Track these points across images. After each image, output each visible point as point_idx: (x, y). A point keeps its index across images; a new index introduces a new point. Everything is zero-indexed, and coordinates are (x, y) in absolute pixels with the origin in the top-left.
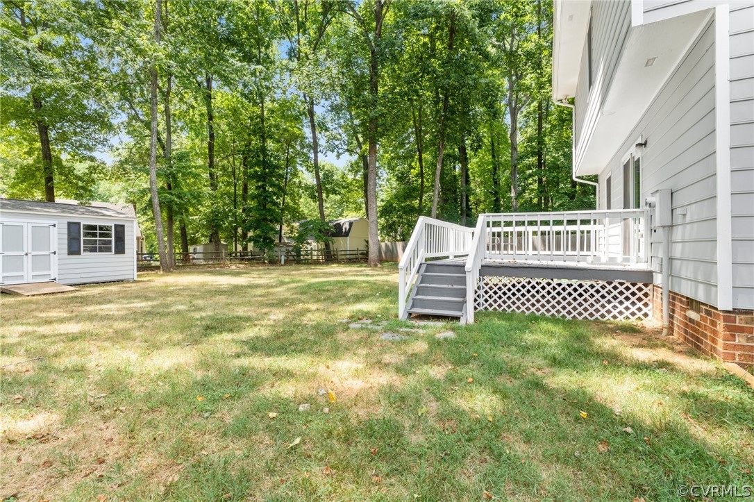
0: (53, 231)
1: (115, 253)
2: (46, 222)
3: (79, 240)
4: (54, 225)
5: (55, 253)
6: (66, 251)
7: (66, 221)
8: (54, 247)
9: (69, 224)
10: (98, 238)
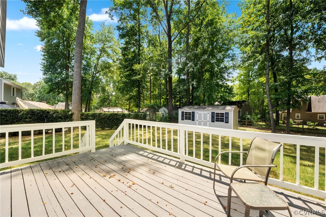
0: (208, 115)
1: (225, 123)
2: (206, 112)
3: (214, 117)
4: (208, 113)
5: (208, 121)
6: (211, 121)
7: (211, 112)
8: (208, 120)
9: (212, 112)
10: (220, 117)
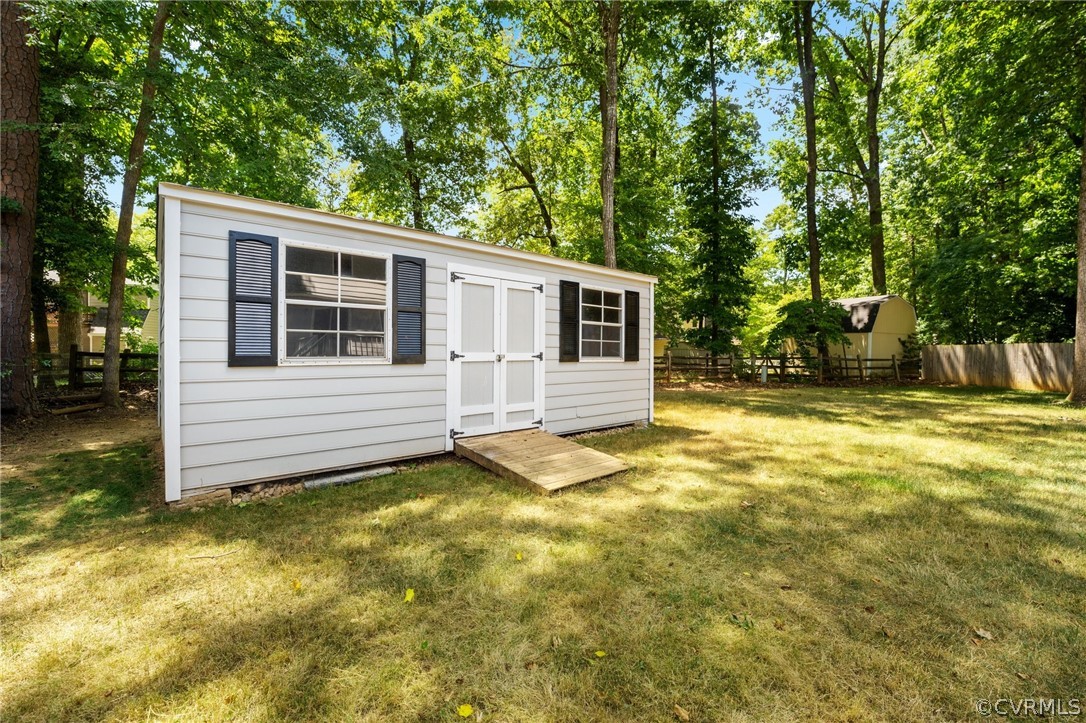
0: (539, 303)
1: (626, 360)
4: (541, 289)
5: (541, 356)
6: (557, 353)
7: (558, 278)
8: (540, 342)
10: (602, 323)
